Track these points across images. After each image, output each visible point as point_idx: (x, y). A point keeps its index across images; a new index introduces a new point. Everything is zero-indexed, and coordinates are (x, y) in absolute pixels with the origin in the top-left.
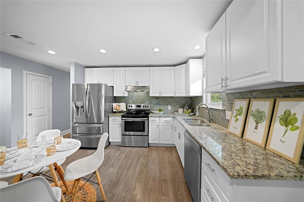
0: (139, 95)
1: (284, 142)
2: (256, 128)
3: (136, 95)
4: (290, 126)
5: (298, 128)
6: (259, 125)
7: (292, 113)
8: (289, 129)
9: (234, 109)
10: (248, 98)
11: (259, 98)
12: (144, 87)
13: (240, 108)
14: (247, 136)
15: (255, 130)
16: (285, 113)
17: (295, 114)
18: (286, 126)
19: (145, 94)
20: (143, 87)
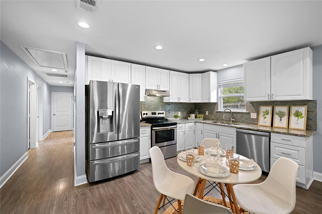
0: (152, 100)
1: (298, 124)
2: (281, 120)
3: (149, 100)
4: (300, 117)
5: (303, 117)
6: (282, 118)
7: (299, 111)
8: (299, 118)
9: (261, 111)
10: (272, 105)
11: (279, 105)
12: (165, 91)
13: (266, 111)
14: (275, 124)
15: (280, 121)
16: (296, 112)
17: (301, 112)
18: (298, 117)
19: (158, 99)
20: (163, 91)
